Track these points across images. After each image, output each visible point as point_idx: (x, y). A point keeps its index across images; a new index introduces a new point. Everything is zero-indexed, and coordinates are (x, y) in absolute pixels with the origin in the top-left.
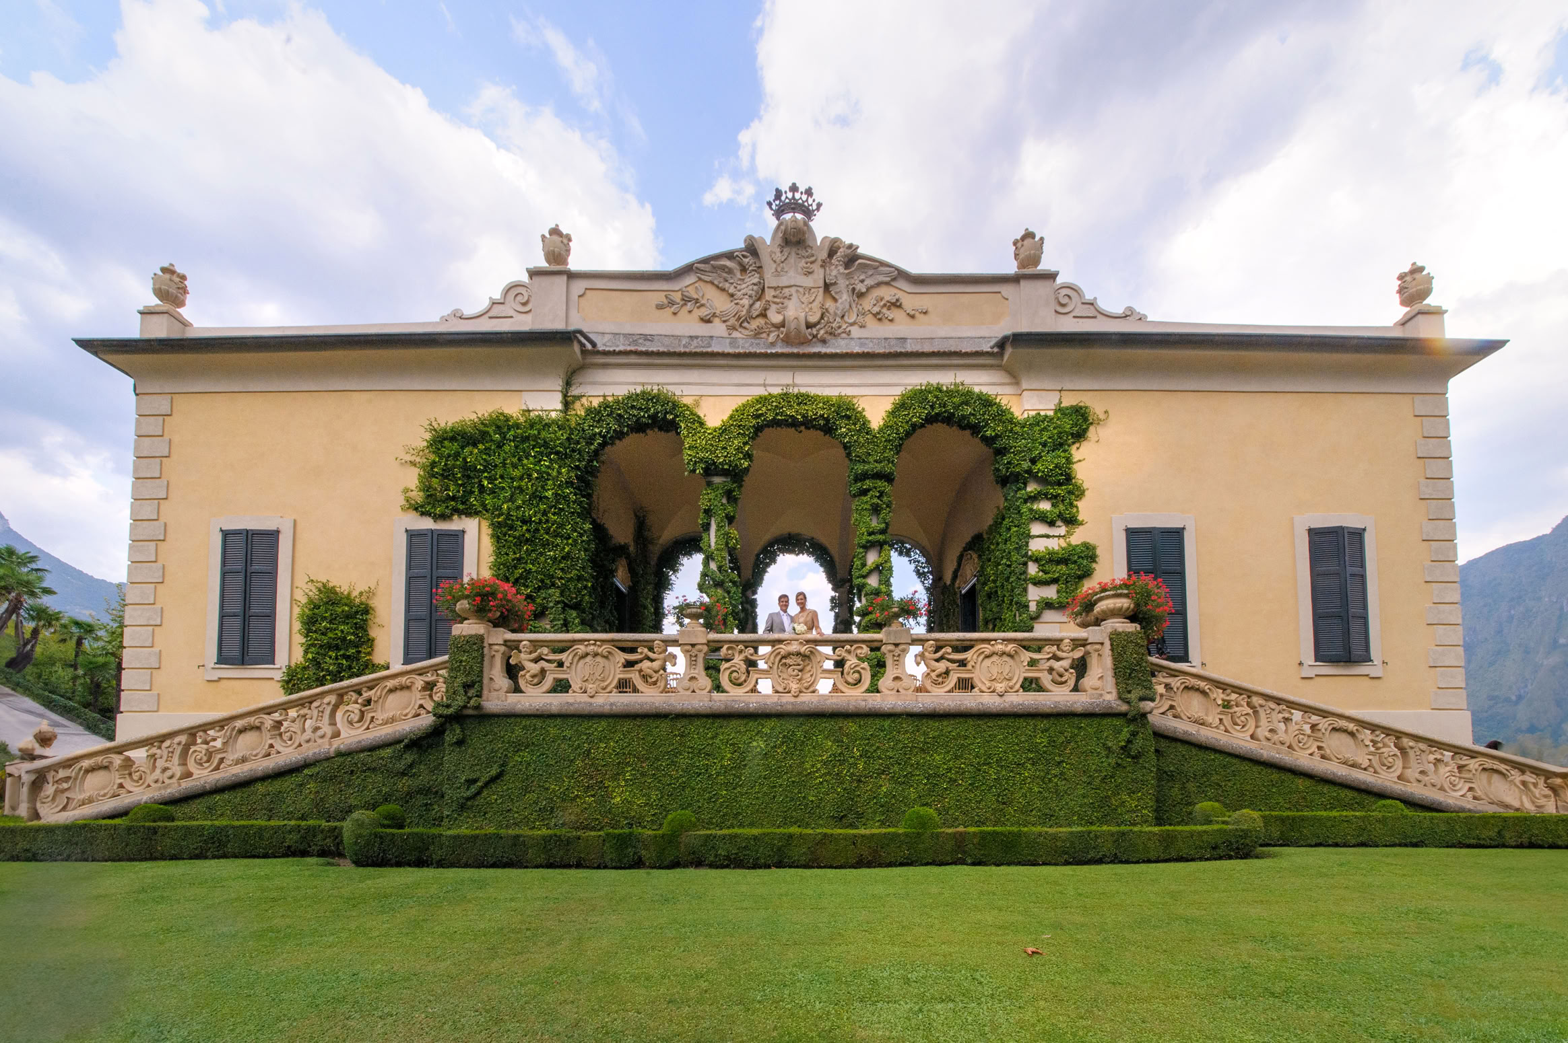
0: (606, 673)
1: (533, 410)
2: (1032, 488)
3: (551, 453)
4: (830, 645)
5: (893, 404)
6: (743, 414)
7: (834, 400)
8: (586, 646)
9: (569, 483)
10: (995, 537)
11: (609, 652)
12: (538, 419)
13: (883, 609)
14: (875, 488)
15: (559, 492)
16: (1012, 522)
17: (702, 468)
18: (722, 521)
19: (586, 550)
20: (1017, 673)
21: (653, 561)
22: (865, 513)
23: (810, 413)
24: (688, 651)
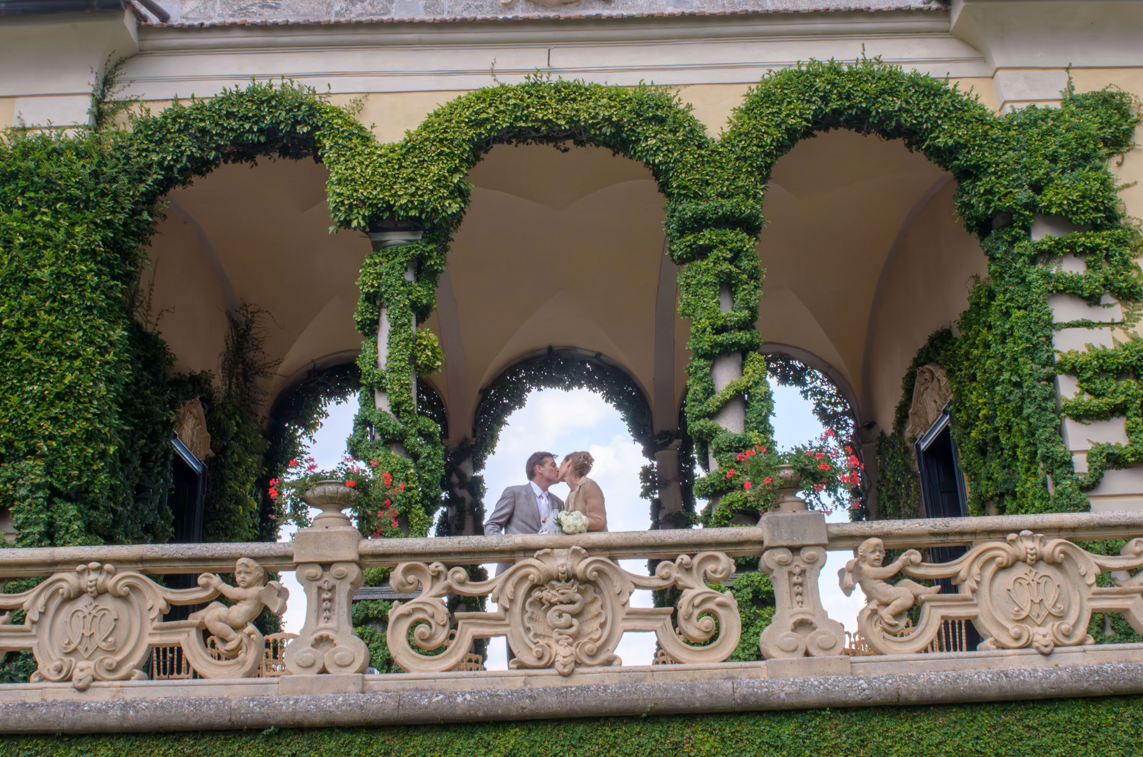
0: (122, 632)
1: (33, 128)
2: (1042, 235)
3: (58, 200)
4: (642, 557)
5: (748, 95)
6: (450, 121)
7: (631, 93)
8: (81, 573)
9: (89, 253)
10: (978, 332)
11: (132, 587)
12: (40, 142)
13: (759, 472)
14: (723, 243)
15: (66, 270)
16: (1011, 300)
17: (364, 217)
18: (403, 314)
19: (110, 380)
20: (1076, 600)
21: (263, 410)
22: (704, 290)
23: (584, 116)
24: (313, 579)
